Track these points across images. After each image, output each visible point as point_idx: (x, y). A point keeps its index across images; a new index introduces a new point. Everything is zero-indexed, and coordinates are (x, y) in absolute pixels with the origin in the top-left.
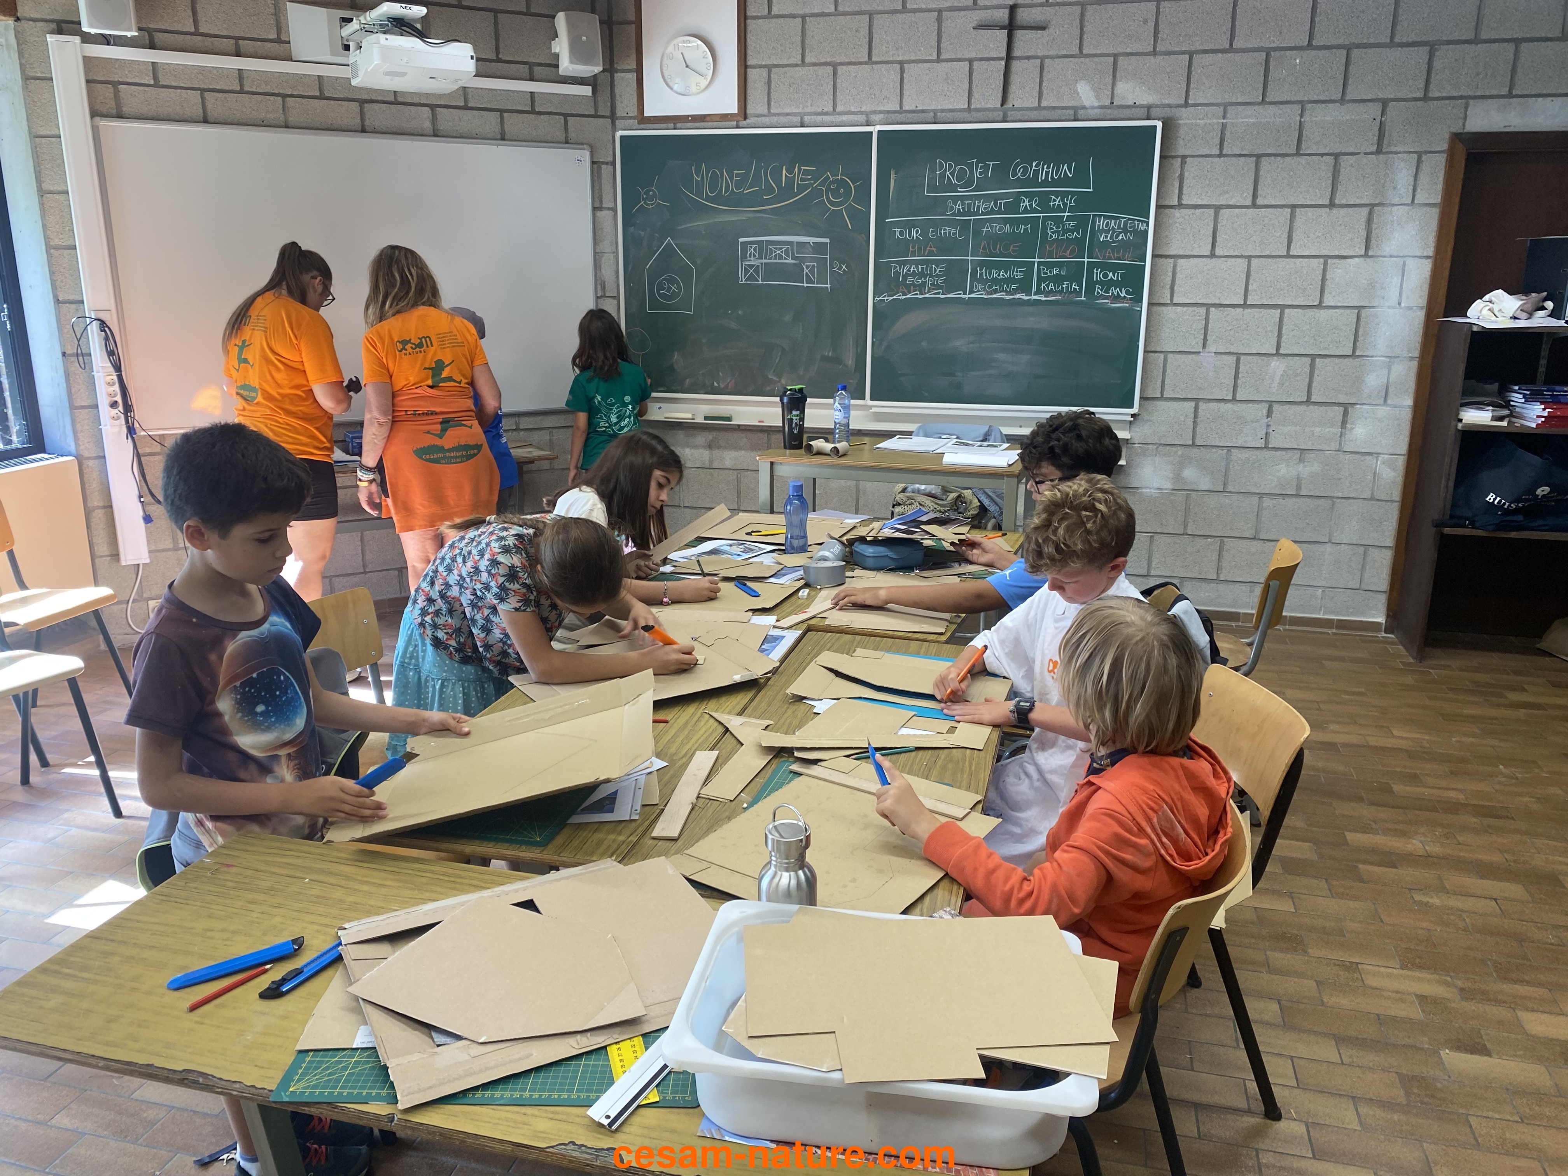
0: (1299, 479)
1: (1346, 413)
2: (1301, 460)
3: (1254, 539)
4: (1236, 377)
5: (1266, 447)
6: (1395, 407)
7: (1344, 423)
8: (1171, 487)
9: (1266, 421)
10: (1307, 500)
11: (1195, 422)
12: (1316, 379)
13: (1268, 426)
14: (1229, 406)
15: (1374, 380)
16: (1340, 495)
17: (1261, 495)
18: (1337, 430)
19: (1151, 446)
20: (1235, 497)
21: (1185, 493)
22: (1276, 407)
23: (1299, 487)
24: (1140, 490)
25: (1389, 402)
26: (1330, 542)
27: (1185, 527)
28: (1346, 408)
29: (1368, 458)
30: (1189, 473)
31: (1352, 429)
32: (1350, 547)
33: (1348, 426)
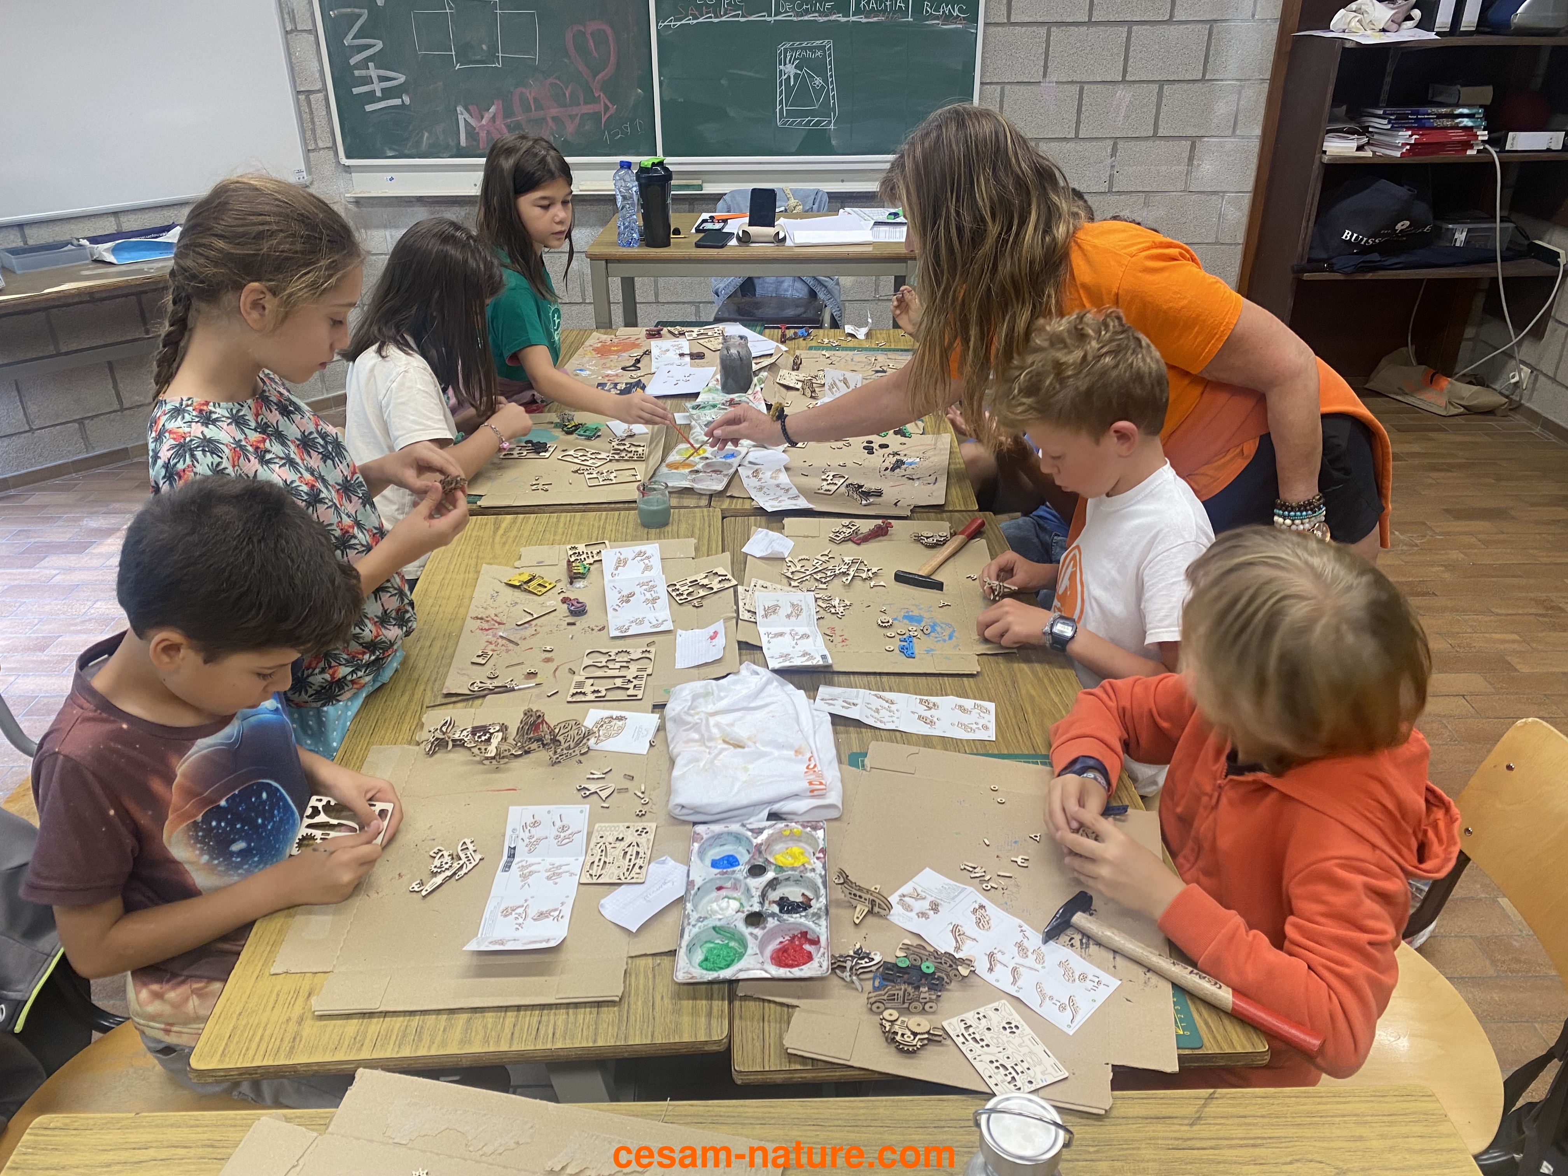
1: (1193, 147)
2: (1146, 204)
4: (1079, 111)
5: (1110, 191)
6: (1243, 137)
7: (1191, 159)
9: (1109, 161)
12: (1164, 109)
13: (1113, 167)
14: (1071, 145)
15: (1223, 108)
18: (1183, 168)
22: (1121, 144)
25: (1238, 132)
28: (1194, 141)
29: (1214, 197)
31: (1199, 165)
33: (1195, 163)
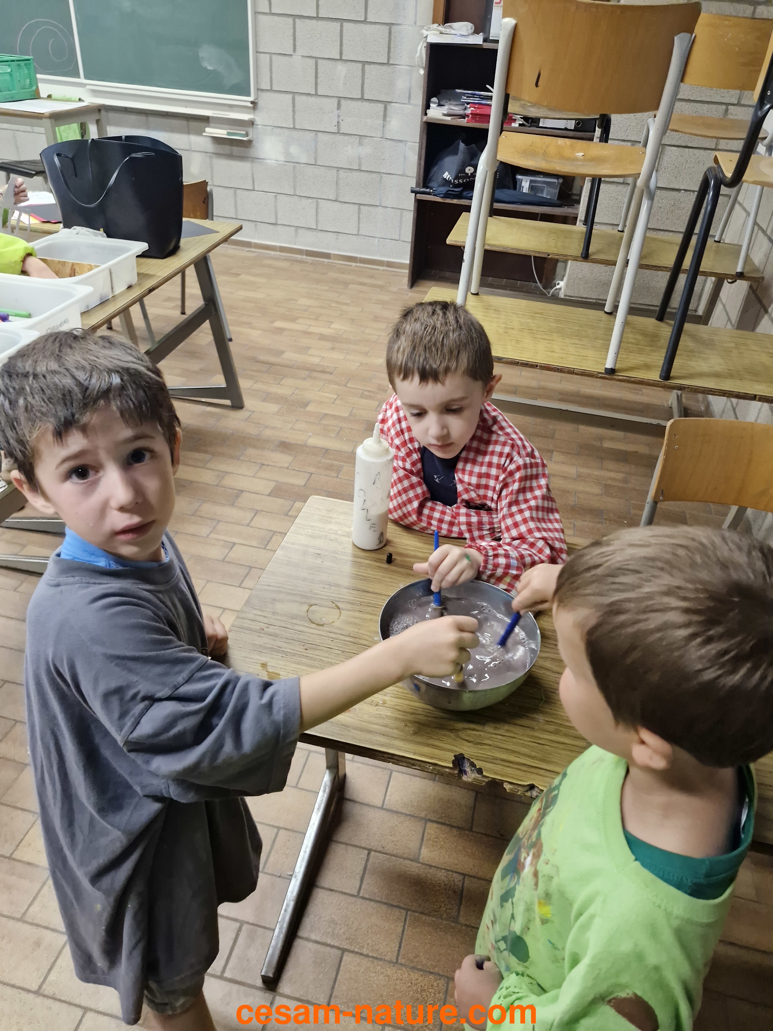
0: (360, 158)
1: (385, 109)
2: (360, 144)
3: (336, 201)
4: (316, 77)
5: (338, 133)
6: (414, 106)
7: (385, 116)
8: (284, 160)
9: (336, 112)
10: (366, 174)
11: (294, 111)
12: (366, 81)
13: (339, 116)
14: (313, 99)
15: (401, 84)
16: (384, 171)
17: (339, 169)
18: (380, 122)
19: (268, 127)
20: (322, 169)
21: (292, 164)
22: (343, 102)
23: (360, 165)
24: (266, 161)
25: (412, 102)
26: (380, 206)
27: (295, 190)
28: (386, 104)
29: (401, 144)
30: (294, 150)
31: (389, 121)
32: (392, 210)
33: (387, 119)
